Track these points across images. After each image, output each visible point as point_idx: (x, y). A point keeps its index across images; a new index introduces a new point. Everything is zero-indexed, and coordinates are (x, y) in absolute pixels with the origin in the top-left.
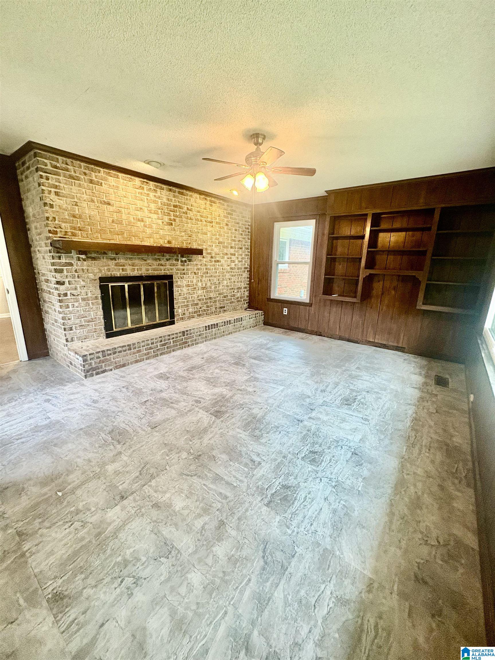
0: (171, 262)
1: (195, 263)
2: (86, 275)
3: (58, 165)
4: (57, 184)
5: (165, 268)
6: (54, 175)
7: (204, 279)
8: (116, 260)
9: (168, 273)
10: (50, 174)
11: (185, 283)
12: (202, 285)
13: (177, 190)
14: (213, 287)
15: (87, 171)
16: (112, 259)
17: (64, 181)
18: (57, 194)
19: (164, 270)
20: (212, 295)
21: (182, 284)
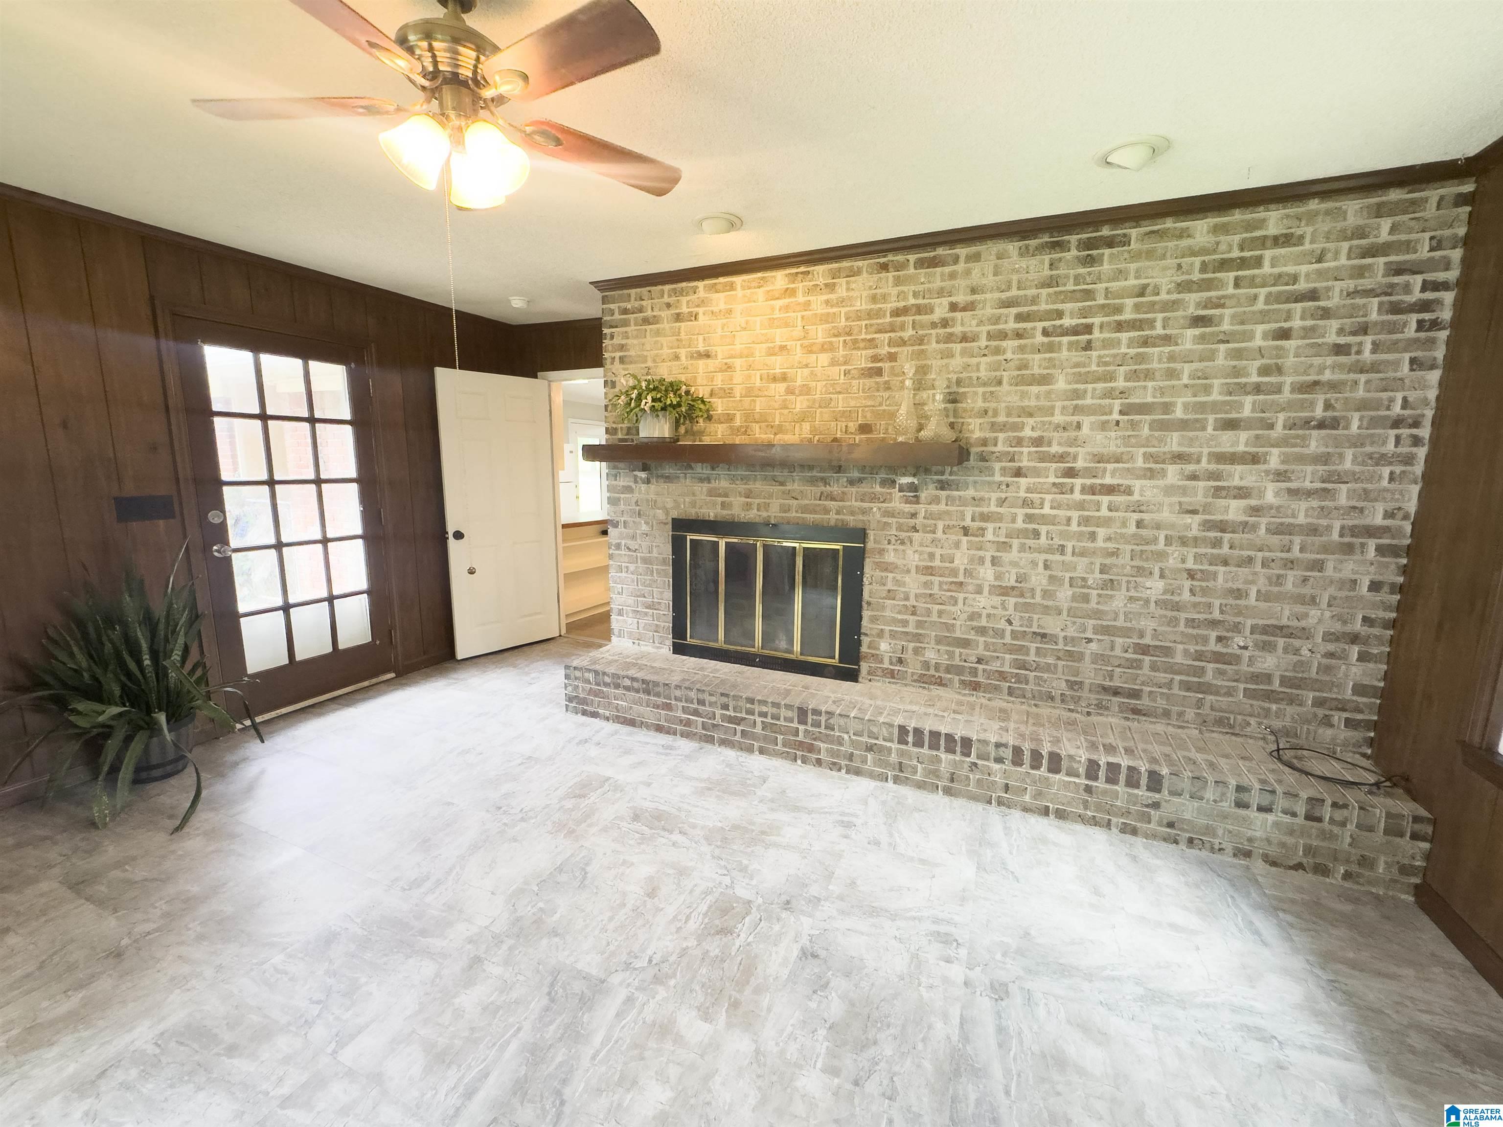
0: (864, 488)
1: (971, 492)
2: (652, 513)
3: (629, 306)
4: (624, 342)
5: (844, 507)
6: (622, 326)
7: (1014, 554)
8: (709, 482)
9: (852, 521)
10: (616, 327)
11: (913, 558)
12: (998, 577)
13: (912, 258)
14: (1064, 595)
15: (672, 300)
16: (701, 480)
17: (635, 333)
18: (622, 360)
19: (838, 513)
20: (1052, 625)
21: (900, 562)
